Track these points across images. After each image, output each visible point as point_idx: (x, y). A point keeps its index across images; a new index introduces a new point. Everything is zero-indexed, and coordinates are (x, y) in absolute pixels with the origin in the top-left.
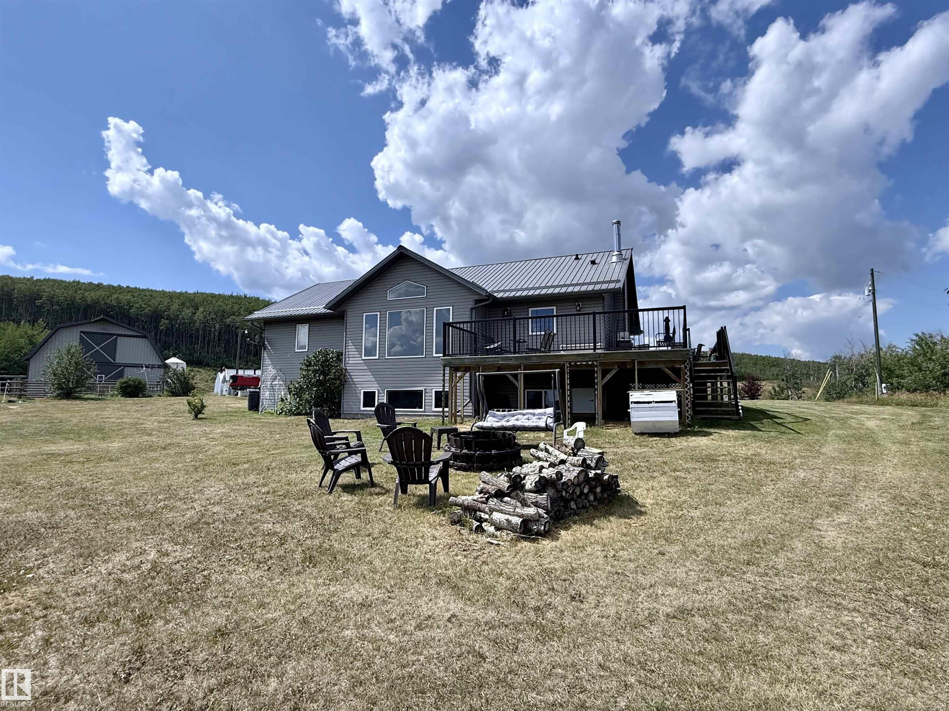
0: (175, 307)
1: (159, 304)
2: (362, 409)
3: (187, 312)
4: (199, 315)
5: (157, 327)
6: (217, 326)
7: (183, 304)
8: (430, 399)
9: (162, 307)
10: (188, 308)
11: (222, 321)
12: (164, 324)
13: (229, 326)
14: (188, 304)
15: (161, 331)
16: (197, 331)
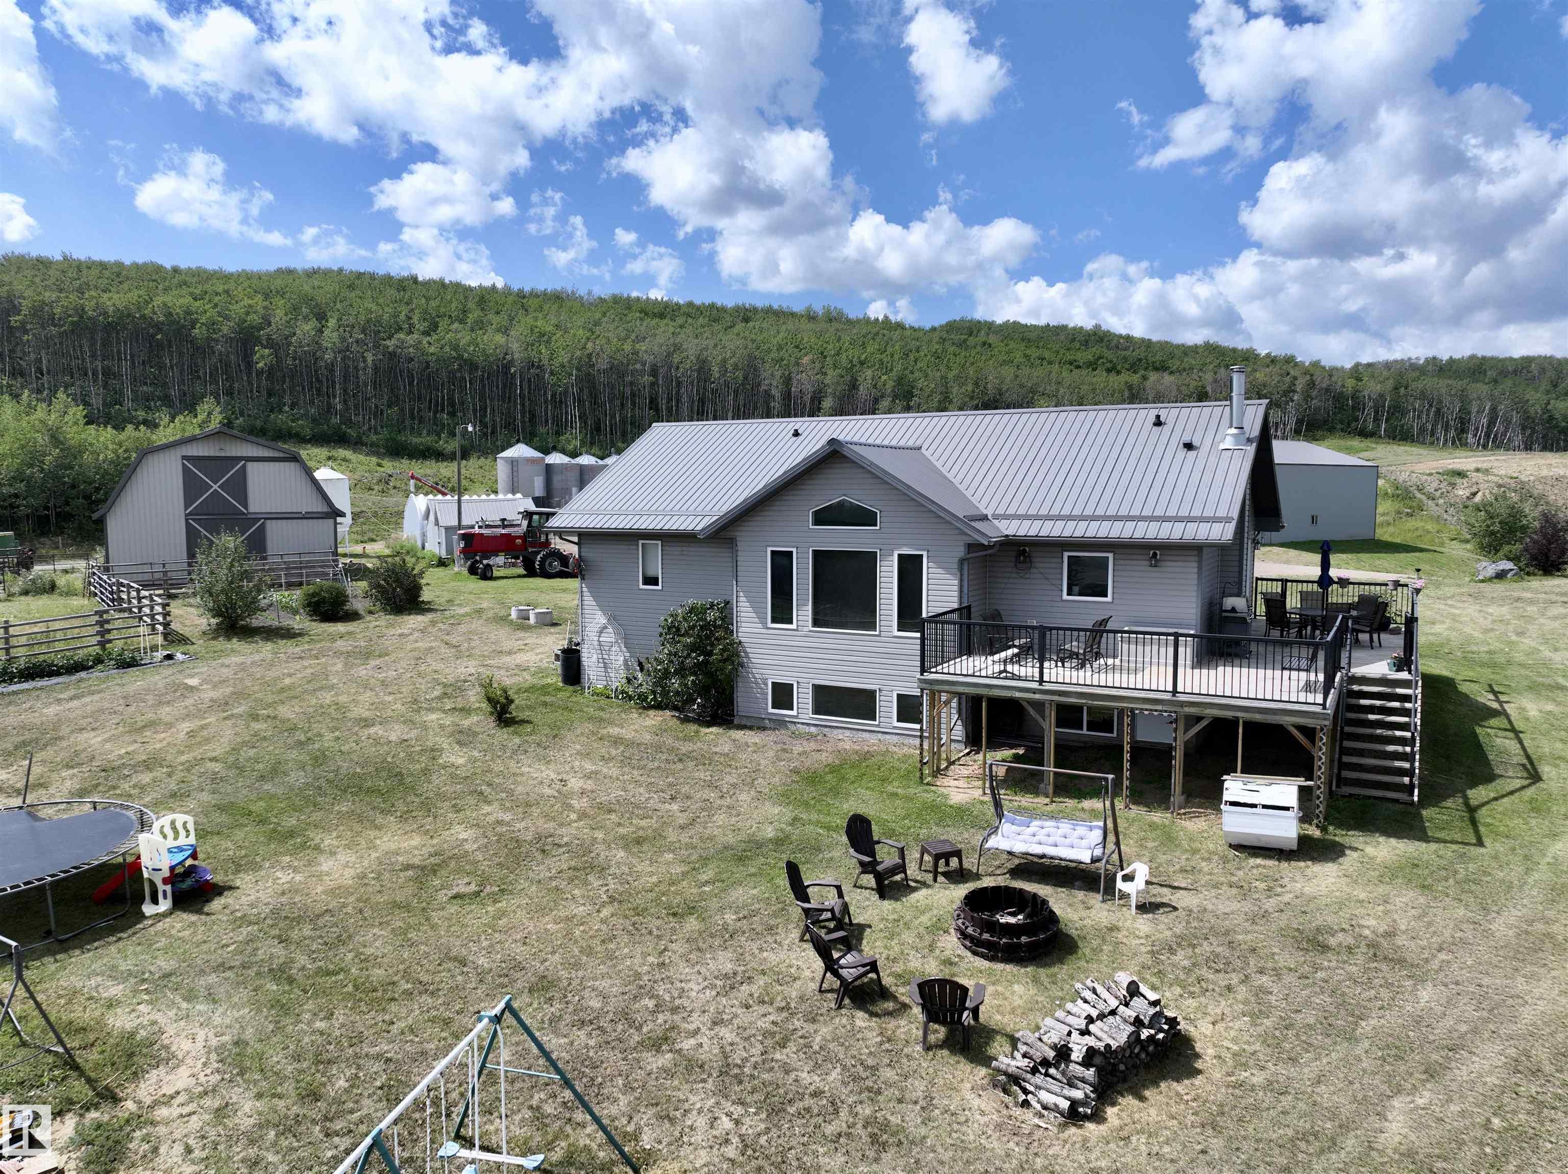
0: (279, 316)
1: (248, 313)
2: (771, 710)
3: (306, 328)
4: (331, 336)
5: (250, 365)
6: (370, 358)
7: (296, 309)
8: (887, 707)
9: (254, 319)
10: (306, 319)
11: (377, 346)
12: (262, 357)
13: (393, 355)
14: (305, 310)
15: (260, 373)
16: (331, 368)
